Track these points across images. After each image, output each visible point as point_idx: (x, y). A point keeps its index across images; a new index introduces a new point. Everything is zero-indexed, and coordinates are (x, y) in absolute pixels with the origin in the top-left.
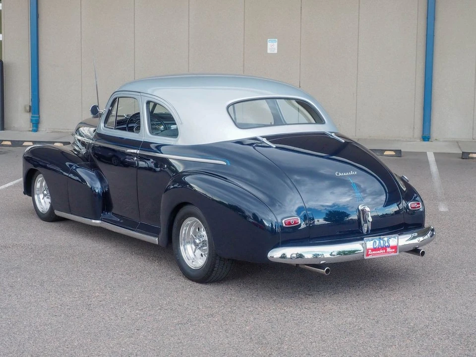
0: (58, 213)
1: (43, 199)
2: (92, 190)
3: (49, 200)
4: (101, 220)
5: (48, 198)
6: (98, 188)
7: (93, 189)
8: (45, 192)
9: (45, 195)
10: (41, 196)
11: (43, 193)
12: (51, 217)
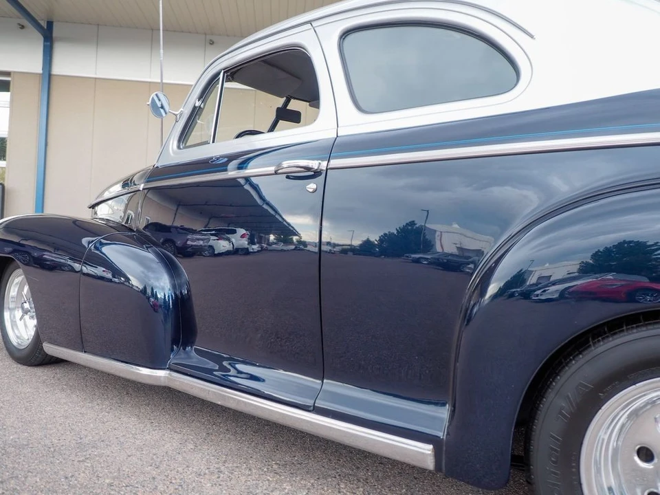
0: (50, 349)
1: (21, 319)
2: (145, 294)
3: (35, 322)
4: (170, 369)
5: (32, 317)
6: (163, 289)
7: (149, 291)
8: (27, 306)
9: (26, 312)
10: (19, 313)
11: (23, 308)
12: (35, 357)
